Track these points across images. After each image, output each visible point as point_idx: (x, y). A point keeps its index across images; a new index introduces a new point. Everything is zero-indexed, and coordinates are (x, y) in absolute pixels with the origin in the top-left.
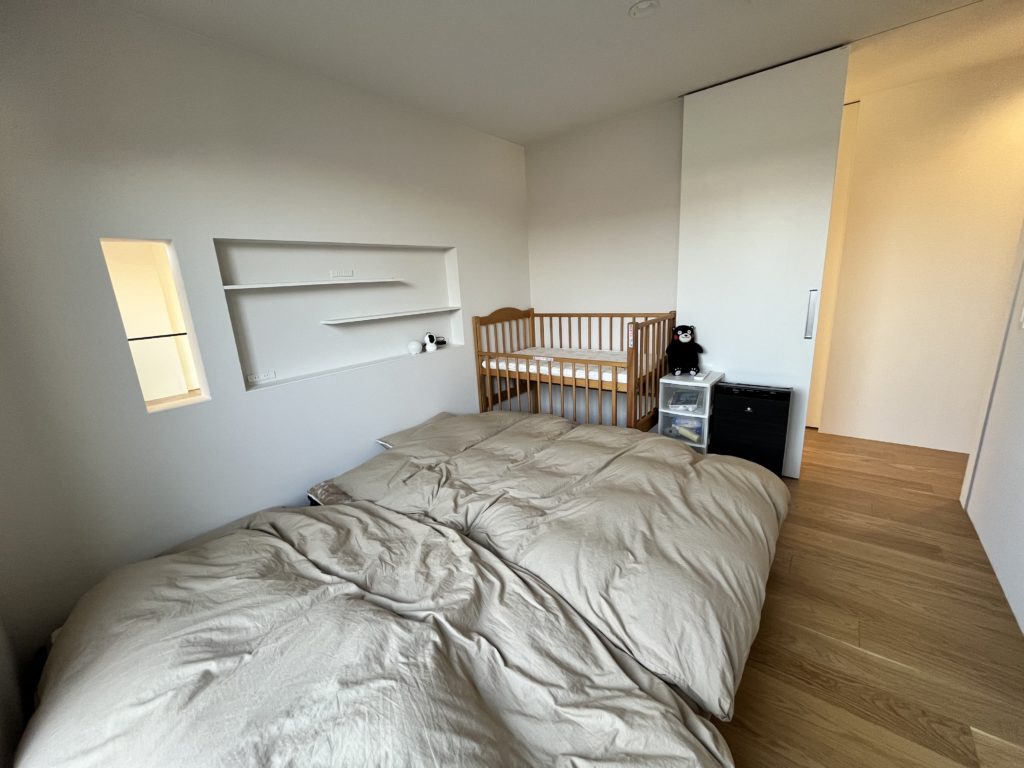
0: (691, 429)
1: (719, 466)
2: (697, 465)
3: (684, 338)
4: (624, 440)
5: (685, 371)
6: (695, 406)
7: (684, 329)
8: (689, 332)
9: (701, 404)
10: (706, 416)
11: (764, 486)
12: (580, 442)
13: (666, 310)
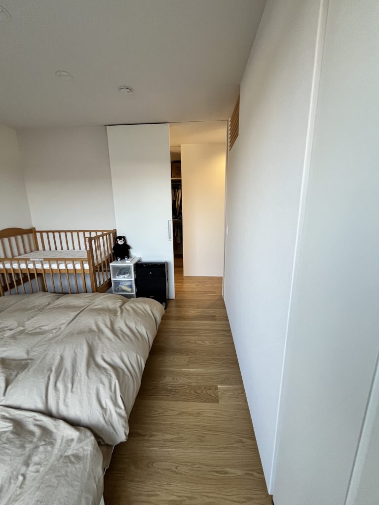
0: (128, 286)
1: (133, 305)
2: (123, 307)
3: (121, 242)
4: (88, 300)
5: (122, 258)
6: (128, 275)
7: (120, 238)
8: (123, 239)
9: (130, 274)
10: (133, 279)
11: (151, 310)
12: (60, 307)
13: (112, 229)
